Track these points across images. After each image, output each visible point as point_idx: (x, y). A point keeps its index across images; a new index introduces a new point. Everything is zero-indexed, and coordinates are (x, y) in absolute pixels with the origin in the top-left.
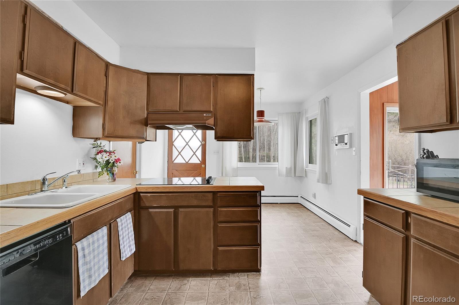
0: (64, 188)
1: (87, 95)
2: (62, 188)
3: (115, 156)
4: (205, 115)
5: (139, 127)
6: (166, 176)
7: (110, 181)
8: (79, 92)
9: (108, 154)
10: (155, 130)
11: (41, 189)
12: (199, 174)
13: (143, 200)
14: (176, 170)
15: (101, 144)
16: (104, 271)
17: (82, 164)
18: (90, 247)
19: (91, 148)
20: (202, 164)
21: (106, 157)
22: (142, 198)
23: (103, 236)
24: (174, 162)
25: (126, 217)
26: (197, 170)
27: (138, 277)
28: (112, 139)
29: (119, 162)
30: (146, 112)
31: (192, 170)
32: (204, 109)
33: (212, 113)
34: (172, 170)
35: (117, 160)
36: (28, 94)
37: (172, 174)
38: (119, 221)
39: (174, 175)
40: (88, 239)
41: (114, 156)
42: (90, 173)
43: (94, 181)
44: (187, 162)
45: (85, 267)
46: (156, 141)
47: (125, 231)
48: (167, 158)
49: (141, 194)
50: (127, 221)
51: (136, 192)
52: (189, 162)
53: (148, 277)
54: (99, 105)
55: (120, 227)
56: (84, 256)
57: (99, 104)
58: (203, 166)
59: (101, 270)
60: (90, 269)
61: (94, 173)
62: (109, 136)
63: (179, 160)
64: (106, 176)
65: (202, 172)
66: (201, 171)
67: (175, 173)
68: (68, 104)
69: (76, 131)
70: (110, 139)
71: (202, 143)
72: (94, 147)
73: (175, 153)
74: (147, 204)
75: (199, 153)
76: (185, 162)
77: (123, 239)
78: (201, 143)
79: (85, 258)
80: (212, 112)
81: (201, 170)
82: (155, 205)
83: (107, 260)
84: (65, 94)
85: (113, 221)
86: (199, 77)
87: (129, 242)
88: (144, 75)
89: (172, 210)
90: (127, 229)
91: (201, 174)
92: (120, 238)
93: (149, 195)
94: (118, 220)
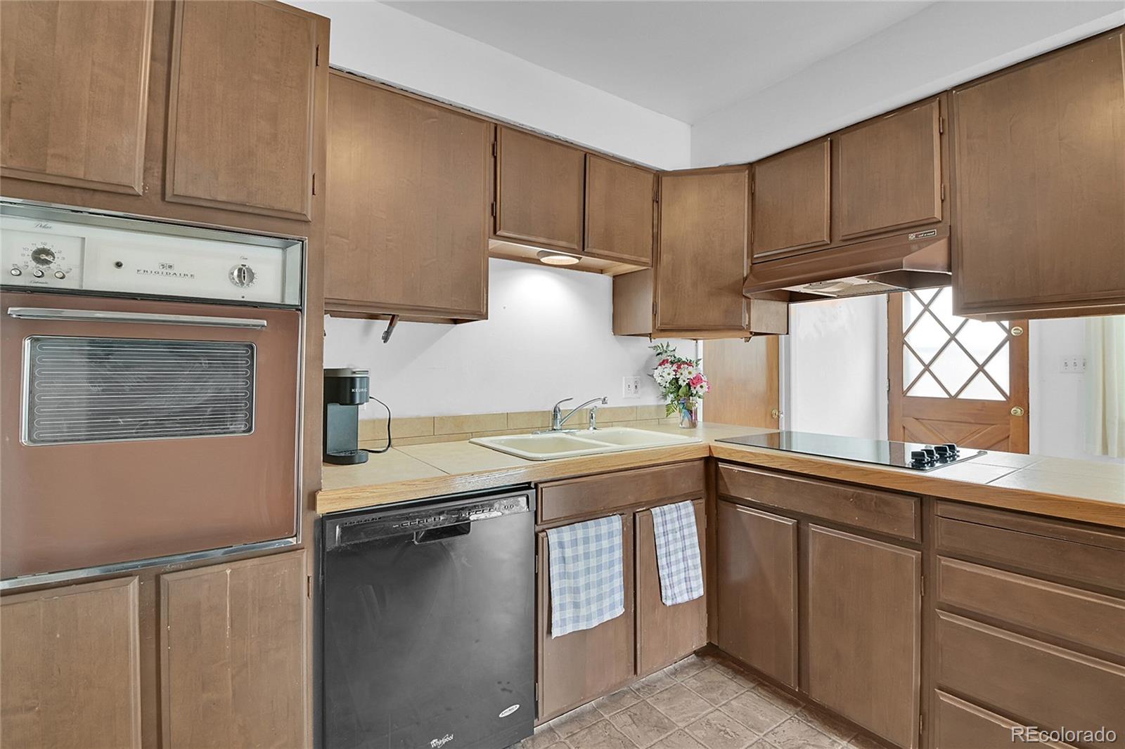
0: (591, 428)
1: (613, 251)
2: (588, 429)
3: (690, 373)
4: (912, 237)
5: (727, 300)
6: (884, 437)
7: (683, 426)
8: (595, 248)
9: (675, 367)
10: (786, 306)
11: (553, 426)
12: (1001, 438)
13: (724, 481)
14: (917, 419)
15: (668, 346)
16: (612, 607)
17: (633, 387)
18: (577, 545)
19: (652, 356)
20: (1011, 405)
21: (669, 374)
22: (721, 473)
23: (611, 535)
24: (909, 394)
25: (678, 509)
26: (993, 425)
27: (720, 663)
28: (703, 334)
29: (699, 386)
30: (746, 262)
31: (973, 421)
32: (910, 217)
33: (939, 225)
34: (904, 416)
35: (694, 381)
36: (535, 268)
37: (902, 430)
38: (656, 514)
39: (909, 431)
40: (575, 529)
41: (687, 372)
42: (651, 406)
43: (661, 423)
44: (953, 394)
45: (567, 583)
46: (788, 334)
47: (675, 540)
48: (887, 380)
49: (721, 465)
50: (679, 518)
51: (710, 456)
52: (961, 396)
53: (740, 675)
54: (644, 266)
55: (658, 527)
56: (563, 560)
57: (644, 264)
58: (1016, 411)
59: (606, 602)
60: (576, 591)
61: (659, 406)
62: (665, 329)
63: (926, 389)
64: (677, 416)
65: (1011, 433)
66: (1009, 430)
67: (912, 425)
68: (602, 273)
69: (620, 325)
70: (696, 335)
71: (1013, 332)
72: (658, 354)
73: (912, 367)
74: (733, 493)
75: (1001, 369)
76: (946, 396)
77: (668, 558)
78: (1008, 331)
79: (565, 563)
80: (940, 222)
81: (1009, 424)
82: (750, 499)
83: (620, 586)
84: (579, 258)
85: (644, 511)
86: (891, 120)
87: (686, 569)
88: (738, 171)
89: (790, 522)
90: (678, 535)
91: (1008, 437)
92: (661, 552)
93: (736, 468)
94: (656, 511)
